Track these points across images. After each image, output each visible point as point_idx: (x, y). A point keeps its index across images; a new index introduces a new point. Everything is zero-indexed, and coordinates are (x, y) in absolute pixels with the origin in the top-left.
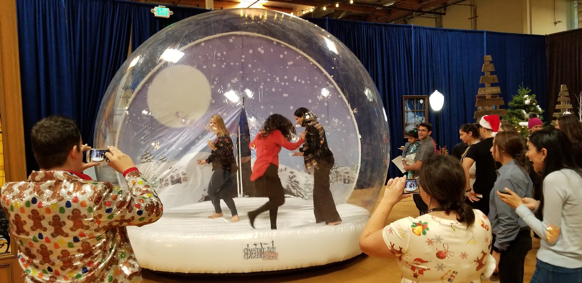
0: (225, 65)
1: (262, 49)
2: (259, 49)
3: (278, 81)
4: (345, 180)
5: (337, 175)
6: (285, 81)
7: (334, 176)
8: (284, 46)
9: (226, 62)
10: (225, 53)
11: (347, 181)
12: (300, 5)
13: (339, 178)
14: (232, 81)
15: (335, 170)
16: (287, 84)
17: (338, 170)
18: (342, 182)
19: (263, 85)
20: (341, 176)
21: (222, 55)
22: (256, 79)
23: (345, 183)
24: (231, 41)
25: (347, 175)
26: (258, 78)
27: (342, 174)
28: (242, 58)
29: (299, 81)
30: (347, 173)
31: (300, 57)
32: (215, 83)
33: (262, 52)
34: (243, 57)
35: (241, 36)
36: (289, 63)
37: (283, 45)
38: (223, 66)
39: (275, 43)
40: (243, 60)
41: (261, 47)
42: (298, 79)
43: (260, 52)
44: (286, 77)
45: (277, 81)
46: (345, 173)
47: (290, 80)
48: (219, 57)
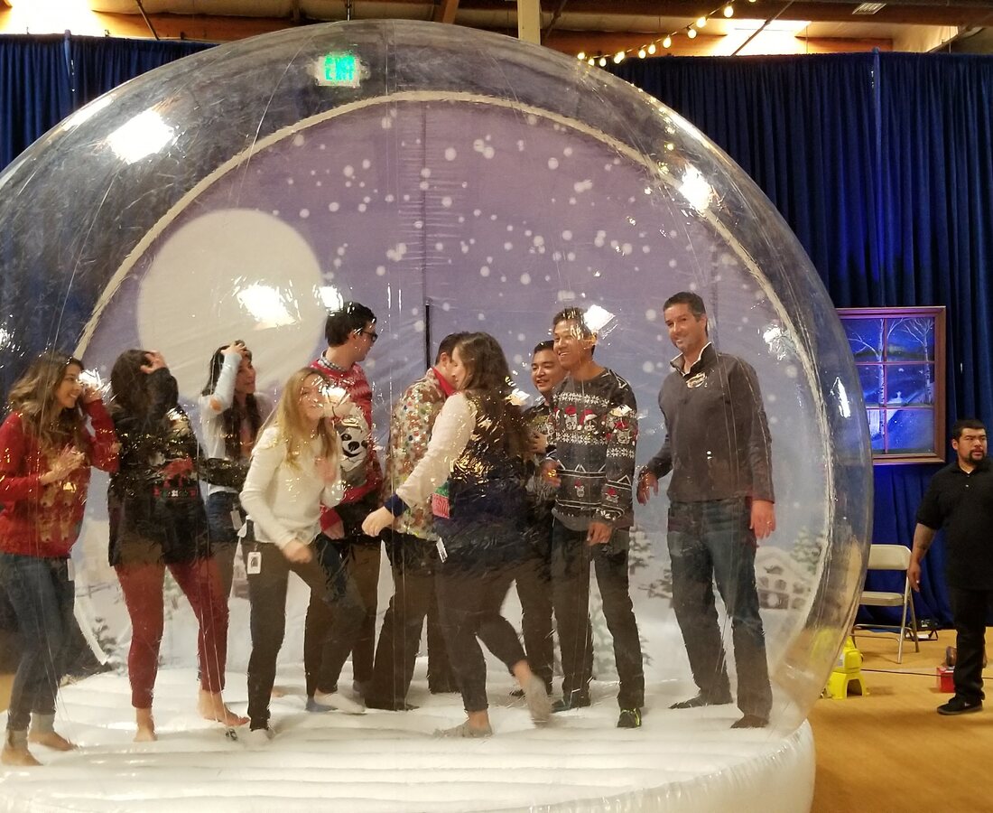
0: (368, 205)
1: (487, 144)
2: (479, 146)
3: (542, 250)
6: (565, 248)
8: (564, 129)
9: (372, 195)
10: (366, 164)
11: (772, 601)
12: (916, 27)
14: (390, 253)
16: (571, 257)
19: (490, 266)
21: (358, 170)
22: (467, 243)
24: (386, 123)
25: (774, 578)
26: (472, 241)
28: (422, 179)
29: (615, 245)
30: (777, 570)
31: (617, 161)
32: (337, 262)
33: (489, 153)
34: (426, 173)
35: (420, 105)
36: (580, 187)
37: (561, 125)
38: (362, 208)
39: (532, 120)
40: (424, 186)
41: (482, 137)
42: (607, 240)
43: (480, 154)
44: (567, 235)
45: (537, 249)
46: (768, 571)
47: (582, 244)
48: (349, 179)
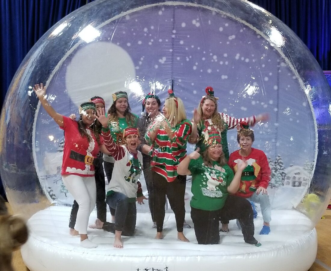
0: (152, 42)
1: (197, 22)
2: (194, 22)
3: (216, 61)
4: (294, 183)
5: (283, 178)
6: (224, 59)
7: (278, 180)
8: (225, 17)
9: (154, 39)
10: (152, 28)
11: (297, 184)
13: (286, 181)
14: (160, 61)
15: (281, 171)
16: (227, 63)
17: (286, 171)
18: (290, 186)
19: (197, 66)
20: (288, 178)
21: (149, 29)
22: (189, 58)
23: (294, 186)
24: (160, 13)
25: (297, 176)
27: (291, 175)
28: (173, 34)
29: (243, 59)
30: (299, 173)
32: (140, 63)
34: (174, 31)
35: (173, 7)
36: (230, 38)
37: (224, 15)
38: (150, 44)
39: (214, 13)
40: (173, 36)
41: (195, 19)
42: (240, 57)
43: (195, 25)
44: (225, 55)
45: (214, 60)
46: (295, 174)
47: (231, 58)
48: (146, 33)
